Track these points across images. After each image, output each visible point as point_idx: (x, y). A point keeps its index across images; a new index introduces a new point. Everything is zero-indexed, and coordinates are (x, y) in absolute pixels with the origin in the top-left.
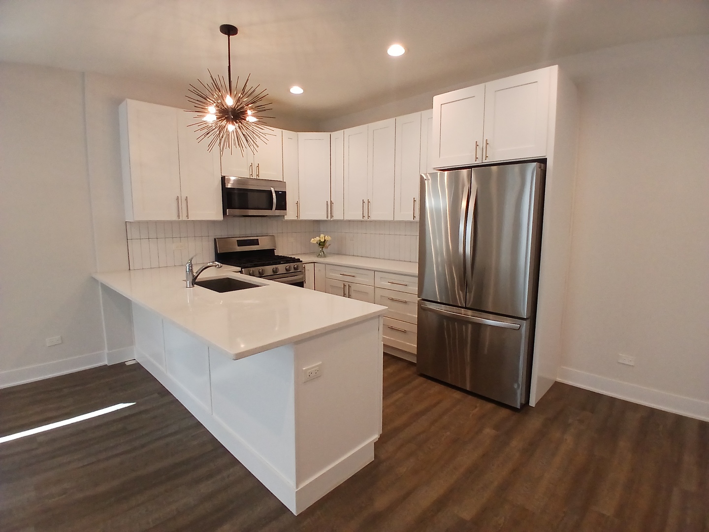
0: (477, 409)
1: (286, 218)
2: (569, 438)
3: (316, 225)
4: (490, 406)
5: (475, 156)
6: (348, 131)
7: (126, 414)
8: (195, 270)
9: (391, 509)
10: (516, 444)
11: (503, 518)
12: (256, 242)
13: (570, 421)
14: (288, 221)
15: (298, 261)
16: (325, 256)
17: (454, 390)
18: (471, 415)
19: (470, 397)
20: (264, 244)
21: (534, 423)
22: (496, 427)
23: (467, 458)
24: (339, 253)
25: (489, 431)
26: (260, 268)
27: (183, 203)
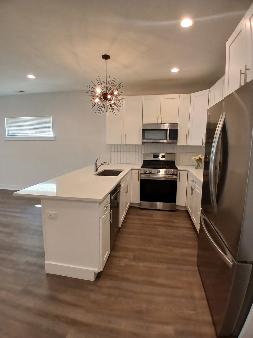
0: (193, 312)
6: (215, 85)
14: (180, 146)
15: (176, 168)
16: (200, 168)
26: (151, 169)
27: (124, 137)
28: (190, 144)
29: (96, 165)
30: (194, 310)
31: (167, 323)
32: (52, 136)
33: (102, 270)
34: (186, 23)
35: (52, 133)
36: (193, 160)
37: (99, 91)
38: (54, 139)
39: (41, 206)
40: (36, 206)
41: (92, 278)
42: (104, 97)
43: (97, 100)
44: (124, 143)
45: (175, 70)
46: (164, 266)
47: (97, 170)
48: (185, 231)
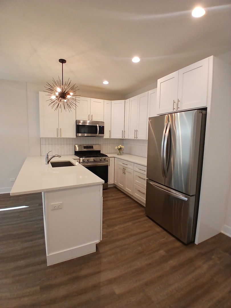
0: (164, 239)
1: (105, 137)
2: (205, 267)
3: (122, 141)
4: (172, 238)
5: (173, 108)
6: (131, 99)
7: (23, 210)
8: (49, 157)
9: (86, 276)
10: (172, 262)
11: (135, 299)
12: (92, 147)
13: (213, 257)
14: (105, 139)
15: (107, 156)
16: (121, 154)
17: (159, 227)
18: (158, 241)
19: (165, 232)
20: (96, 148)
21: (190, 253)
22: (167, 252)
23: (139, 263)
24: (130, 154)
25: (162, 252)
26: (88, 158)
27: (59, 131)
28: (112, 137)
29: (48, 158)
30: (164, 238)
31: (157, 251)
33: (101, 240)
34: (136, 60)
36: (116, 149)
41: (94, 250)
45: (106, 83)
46: (130, 223)
48: (124, 200)
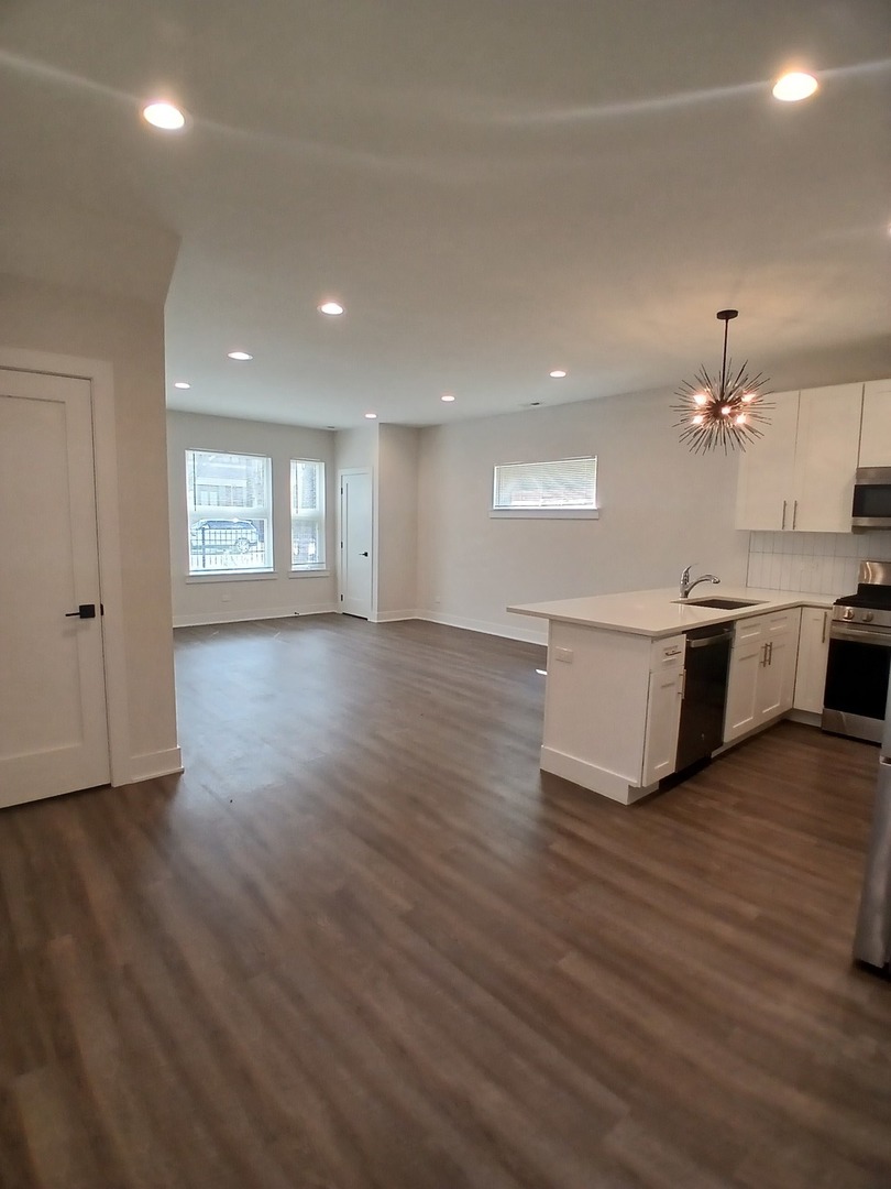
27: (791, 509)
29: (686, 579)
32: (594, 507)
34: (795, 85)
35: (594, 500)
37: (701, 399)
38: (596, 516)
39: (545, 673)
40: (538, 671)
42: (714, 411)
43: (698, 420)
44: (789, 528)
47: (686, 594)
